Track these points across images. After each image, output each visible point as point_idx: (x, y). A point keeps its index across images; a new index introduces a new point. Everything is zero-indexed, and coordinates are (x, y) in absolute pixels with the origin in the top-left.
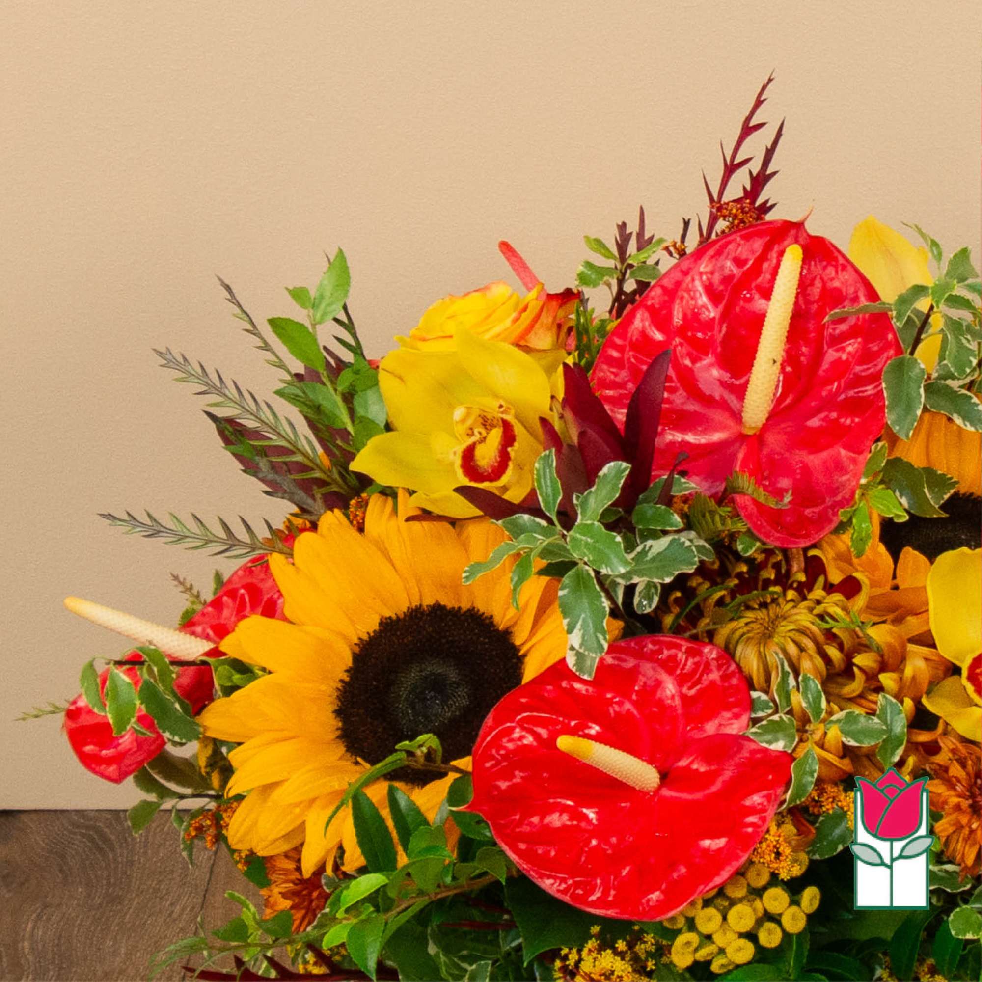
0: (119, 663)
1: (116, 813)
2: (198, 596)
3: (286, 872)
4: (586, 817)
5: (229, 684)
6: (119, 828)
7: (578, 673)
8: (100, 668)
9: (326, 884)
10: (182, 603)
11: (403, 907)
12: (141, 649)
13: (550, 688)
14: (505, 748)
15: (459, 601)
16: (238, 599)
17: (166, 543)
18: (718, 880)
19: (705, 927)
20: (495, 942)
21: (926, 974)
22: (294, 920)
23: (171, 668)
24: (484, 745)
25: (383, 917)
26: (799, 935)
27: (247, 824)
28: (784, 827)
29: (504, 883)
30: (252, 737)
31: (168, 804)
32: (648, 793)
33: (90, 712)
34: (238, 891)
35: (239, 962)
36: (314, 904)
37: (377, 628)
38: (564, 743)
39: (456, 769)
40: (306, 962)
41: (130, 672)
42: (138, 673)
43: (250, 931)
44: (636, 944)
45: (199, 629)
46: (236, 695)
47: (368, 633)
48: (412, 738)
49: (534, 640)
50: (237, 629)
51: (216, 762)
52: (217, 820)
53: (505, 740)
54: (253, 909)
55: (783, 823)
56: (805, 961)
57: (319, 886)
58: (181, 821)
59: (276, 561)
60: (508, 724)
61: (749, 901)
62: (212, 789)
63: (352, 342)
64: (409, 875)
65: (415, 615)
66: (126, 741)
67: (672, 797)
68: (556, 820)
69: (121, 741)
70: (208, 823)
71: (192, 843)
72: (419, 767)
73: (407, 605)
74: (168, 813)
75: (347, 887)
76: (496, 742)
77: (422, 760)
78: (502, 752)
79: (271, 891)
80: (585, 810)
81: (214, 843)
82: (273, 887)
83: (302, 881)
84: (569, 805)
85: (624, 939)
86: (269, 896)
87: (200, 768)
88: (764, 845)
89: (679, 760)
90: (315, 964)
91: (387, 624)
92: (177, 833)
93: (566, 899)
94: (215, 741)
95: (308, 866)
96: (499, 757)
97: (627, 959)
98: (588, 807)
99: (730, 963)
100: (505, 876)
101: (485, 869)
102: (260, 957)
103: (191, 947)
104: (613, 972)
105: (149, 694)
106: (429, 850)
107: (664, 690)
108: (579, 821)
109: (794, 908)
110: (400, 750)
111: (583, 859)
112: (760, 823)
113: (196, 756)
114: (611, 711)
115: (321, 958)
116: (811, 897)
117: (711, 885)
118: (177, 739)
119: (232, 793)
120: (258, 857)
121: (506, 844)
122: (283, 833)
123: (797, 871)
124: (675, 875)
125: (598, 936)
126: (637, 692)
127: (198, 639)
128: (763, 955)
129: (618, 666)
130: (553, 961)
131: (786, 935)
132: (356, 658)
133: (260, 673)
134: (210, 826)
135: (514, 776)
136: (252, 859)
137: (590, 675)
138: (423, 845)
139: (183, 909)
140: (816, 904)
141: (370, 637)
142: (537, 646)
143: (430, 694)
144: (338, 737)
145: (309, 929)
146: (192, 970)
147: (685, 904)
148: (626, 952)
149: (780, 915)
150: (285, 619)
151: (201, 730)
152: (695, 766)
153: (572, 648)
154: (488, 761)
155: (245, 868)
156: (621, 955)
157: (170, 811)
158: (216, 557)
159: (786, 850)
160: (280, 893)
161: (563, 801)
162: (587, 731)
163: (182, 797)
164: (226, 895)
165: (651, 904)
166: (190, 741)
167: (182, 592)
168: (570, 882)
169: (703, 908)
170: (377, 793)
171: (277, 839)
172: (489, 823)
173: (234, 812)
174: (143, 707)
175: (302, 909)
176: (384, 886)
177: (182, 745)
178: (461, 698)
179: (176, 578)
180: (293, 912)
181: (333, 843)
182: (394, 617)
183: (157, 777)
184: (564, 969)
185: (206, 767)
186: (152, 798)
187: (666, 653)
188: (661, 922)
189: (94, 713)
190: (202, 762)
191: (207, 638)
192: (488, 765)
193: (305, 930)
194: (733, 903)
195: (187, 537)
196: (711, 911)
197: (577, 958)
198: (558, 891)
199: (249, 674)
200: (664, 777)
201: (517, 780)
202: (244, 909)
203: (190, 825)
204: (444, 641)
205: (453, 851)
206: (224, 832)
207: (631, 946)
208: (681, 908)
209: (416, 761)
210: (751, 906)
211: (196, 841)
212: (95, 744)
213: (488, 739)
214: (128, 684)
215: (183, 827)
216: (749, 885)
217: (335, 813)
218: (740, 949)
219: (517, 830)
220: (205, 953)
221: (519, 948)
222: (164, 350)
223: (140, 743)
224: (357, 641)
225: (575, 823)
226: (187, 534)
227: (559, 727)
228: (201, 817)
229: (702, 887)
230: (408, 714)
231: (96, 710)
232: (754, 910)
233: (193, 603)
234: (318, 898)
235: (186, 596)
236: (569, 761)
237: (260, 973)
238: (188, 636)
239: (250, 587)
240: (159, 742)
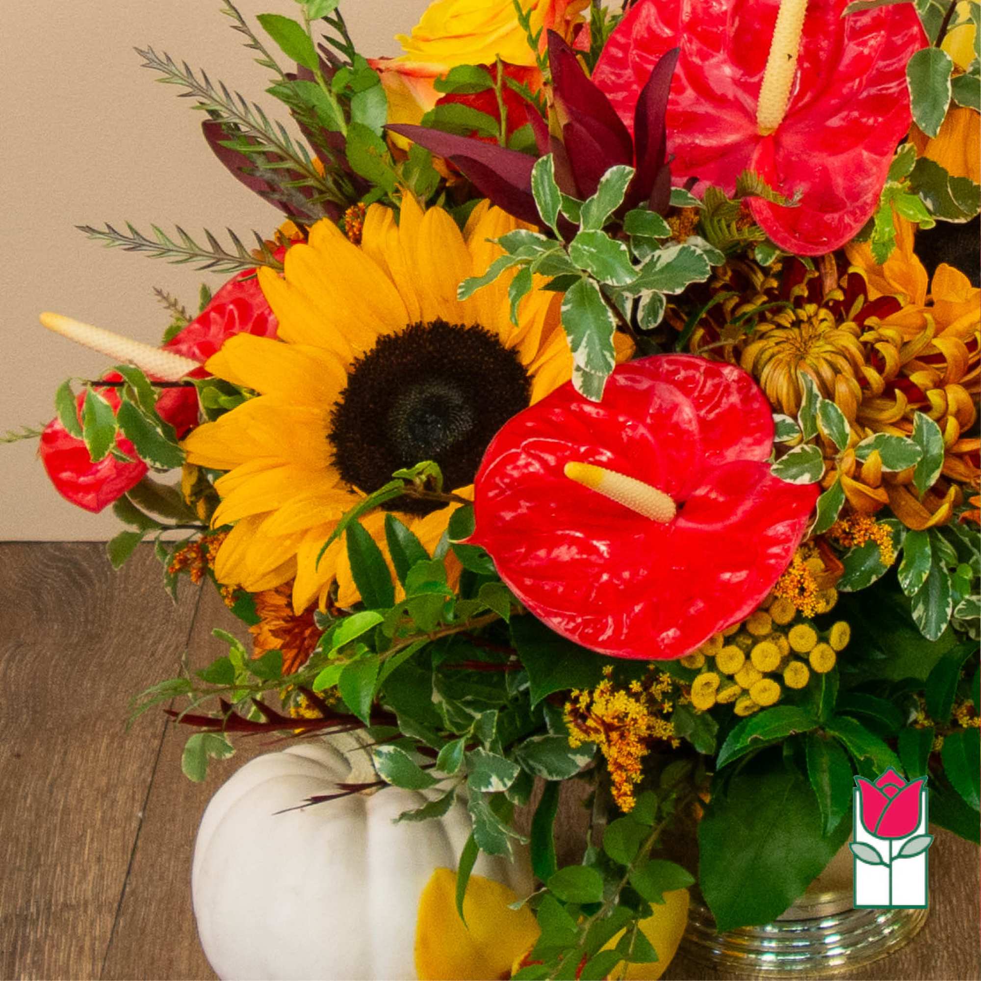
0: (97, 384)
1: (94, 545)
2: (183, 312)
3: (277, 608)
4: (596, 550)
5: (215, 407)
6: (98, 561)
7: (585, 395)
8: (77, 389)
9: (319, 621)
10: (166, 320)
11: (399, 647)
12: (119, 368)
13: (557, 410)
14: (511, 476)
15: (462, 318)
16: (226, 317)
17: (149, 257)
18: (739, 615)
19: (726, 667)
20: (501, 684)
21: (966, 716)
22: (285, 661)
23: (153, 388)
24: (487, 471)
25: (377, 659)
26: (828, 675)
27: (235, 556)
28: (811, 560)
29: (508, 622)
30: (240, 464)
31: (150, 535)
32: (663, 524)
33: (67, 436)
34: (224, 629)
35: (226, 706)
36: (306, 643)
37: (374, 346)
38: (572, 470)
39: (458, 499)
40: (298, 706)
41: (110, 394)
42: (118, 394)
43: (237, 673)
44: (651, 685)
45: (184, 347)
46: (222, 418)
47: (365, 352)
48: (409, 465)
49: (543, 359)
50: (223, 348)
51: (201, 491)
52: (202, 551)
53: (509, 468)
54: (241, 647)
55: (810, 556)
56: (834, 703)
57: (312, 624)
58: (165, 554)
59: (266, 275)
60: (513, 450)
61: (773, 639)
62: (197, 519)
63: (343, 41)
64: (406, 612)
65: (415, 332)
66: (105, 467)
67: (689, 529)
68: (564, 553)
69: (100, 467)
70: (194, 555)
71: (176, 577)
72: (417, 495)
73: (407, 322)
74: (150, 545)
75: (340, 626)
76: (500, 470)
77: (421, 489)
78: (507, 480)
79: (261, 629)
80: (595, 543)
81: (200, 577)
82: (262, 624)
83: (293, 619)
84: (578, 538)
85: (639, 680)
86: (259, 634)
87: (185, 497)
88: (787, 579)
89: (696, 489)
90: (308, 707)
91: (385, 342)
92: (160, 565)
93: (575, 638)
94: (200, 469)
95: (300, 603)
96: (503, 486)
97: (642, 701)
98: (599, 539)
99: (755, 705)
100: (509, 614)
101: (488, 607)
102: (249, 700)
103: (175, 689)
104: (626, 715)
105: (129, 417)
106: (428, 585)
107: (681, 412)
108: (589, 555)
109: (823, 646)
110: (399, 478)
111: (593, 595)
112: (783, 554)
113: (179, 484)
114: (624, 435)
115: (315, 701)
116: (840, 633)
117: (732, 620)
118: (158, 465)
119: (218, 524)
120: (248, 593)
121: (511, 580)
122: (273, 567)
123: (822, 607)
124: (692, 611)
125: (611, 677)
126: (652, 416)
127: (183, 358)
128: (789, 696)
129: (631, 387)
130: (563, 704)
131: (814, 674)
132: (352, 379)
133: (248, 395)
134: (195, 559)
135: (520, 506)
136: (239, 594)
137: (598, 398)
138: (422, 580)
139: (167, 647)
140: (846, 640)
141: (366, 357)
142: (545, 366)
143: (429, 418)
144: (331, 464)
145: (301, 669)
146: (175, 714)
147: (703, 641)
148: (641, 693)
149: (808, 654)
150: (275, 337)
151: (184, 455)
152: (713, 495)
153: (578, 369)
154: (490, 491)
155: (233, 604)
156: (636, 696)
157: (153, 543)
158: (202, 271)
159: (811, 586)
160: (270, 631)
161: (572, 533)
162: (598, 458)
163: (165, 528)
164: (212, 633)
165: (666, 641)
166: (173, 468)
167: (165, 308)
168: (579, 620)
169: (724, 646)
170: (374, 523)
171: (269, 573)
172: (492, 556)
173: (220, 544)
174: (122, 431)
175: (294, 648)
176: (380, 624)
177: (165, 471)
178: (464, 423)
179: (159, 293)
180: (284, 651)
181: (327, 578)
182: (392, 335)
183: (138, 507)
184: (575, 712)
185: (191, 496)
186: (134, 529)
187: (682, 374)
188: (678, 661)
189: (71, 438)
190: (187, 490)
191: (193, 356)
192: (491, 494)
193: (297, 671)
194: (756, 640)
195: (169, 250)
196: (733, 649)
197: (588, 700)
198: (567, 630)
199: (237, 397)
200: (681, 506)
201: (524, 510)
202: (233, 648)
203: (174, 558)
204: (446, 361)
205: (453, 588)
206: (210, 565)
207: (646, 687)
208: (699, 645)
209: (415, 491)
210: (776, 644)
211: (181, 575)
212: (72, 471)
213: (492, 466)
214: (107, 407)
215: (167, 560)
216: (773, 622)
217: (327, 544)
218: (765, 690)
219: (523, 564)
220: (190, 694)
221: (526, 693)
222: (145, 48)
223: (120, 470)
224: (352, 361)
225: (585, 556)
226: (171, 247)
227: (567, 453)
228: (185, 550)
229: (721, 622)
230: (407, 439)
231: (73, 435)
232: (780, 647)
233: (178, 319)
234: (310, 636)
235: (170, 312)
236: (578, 489)
237: (249, 717)
238: (172, 355)
239: (238, 302)
240: (140, 468)
